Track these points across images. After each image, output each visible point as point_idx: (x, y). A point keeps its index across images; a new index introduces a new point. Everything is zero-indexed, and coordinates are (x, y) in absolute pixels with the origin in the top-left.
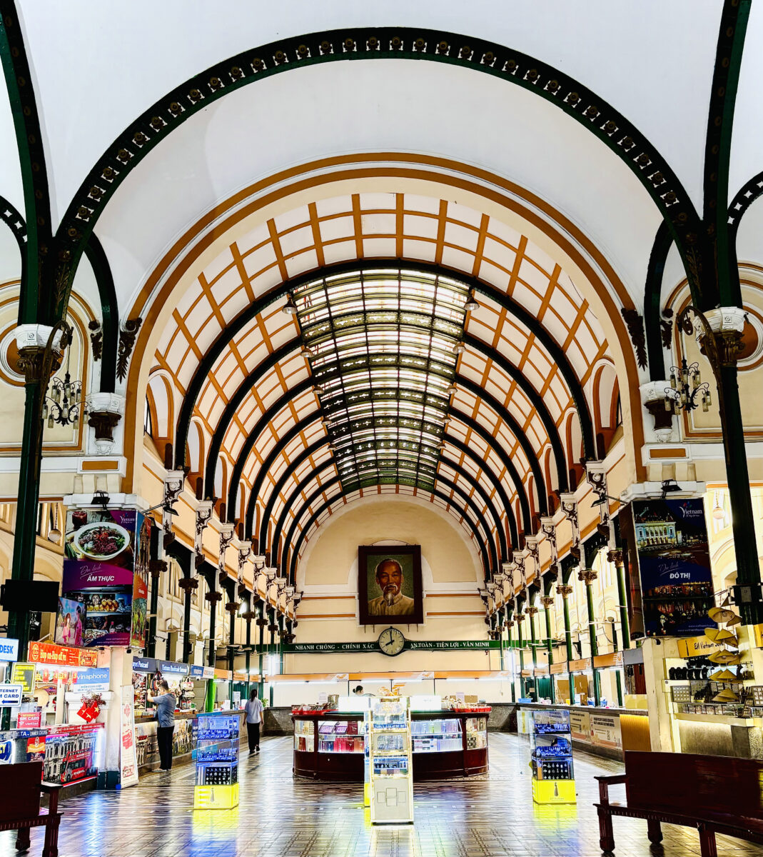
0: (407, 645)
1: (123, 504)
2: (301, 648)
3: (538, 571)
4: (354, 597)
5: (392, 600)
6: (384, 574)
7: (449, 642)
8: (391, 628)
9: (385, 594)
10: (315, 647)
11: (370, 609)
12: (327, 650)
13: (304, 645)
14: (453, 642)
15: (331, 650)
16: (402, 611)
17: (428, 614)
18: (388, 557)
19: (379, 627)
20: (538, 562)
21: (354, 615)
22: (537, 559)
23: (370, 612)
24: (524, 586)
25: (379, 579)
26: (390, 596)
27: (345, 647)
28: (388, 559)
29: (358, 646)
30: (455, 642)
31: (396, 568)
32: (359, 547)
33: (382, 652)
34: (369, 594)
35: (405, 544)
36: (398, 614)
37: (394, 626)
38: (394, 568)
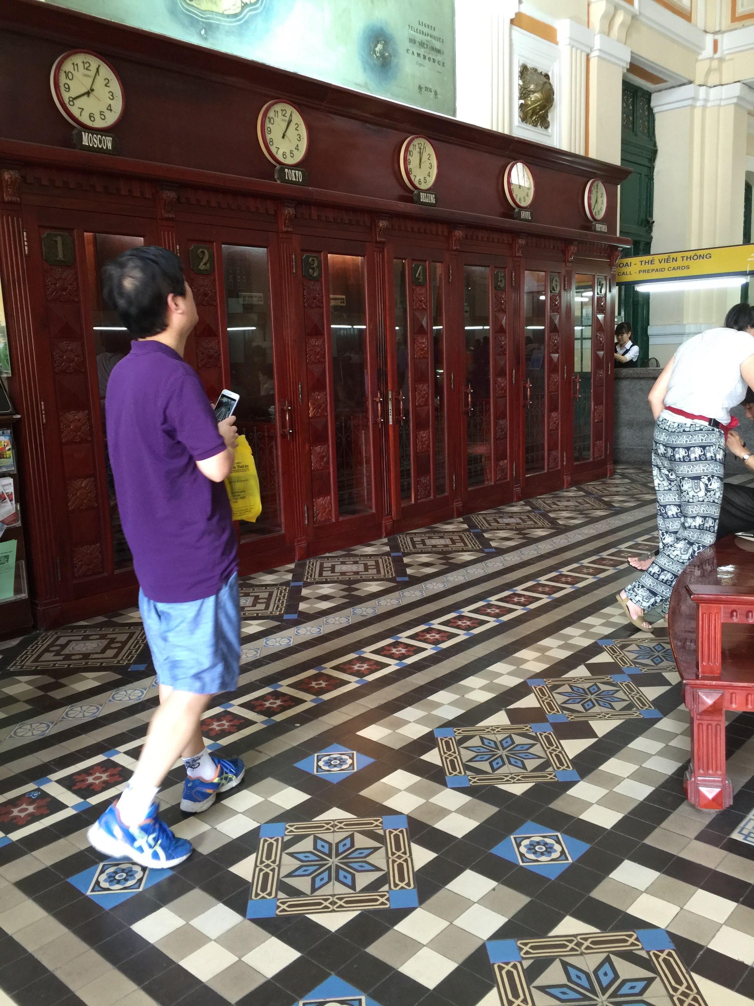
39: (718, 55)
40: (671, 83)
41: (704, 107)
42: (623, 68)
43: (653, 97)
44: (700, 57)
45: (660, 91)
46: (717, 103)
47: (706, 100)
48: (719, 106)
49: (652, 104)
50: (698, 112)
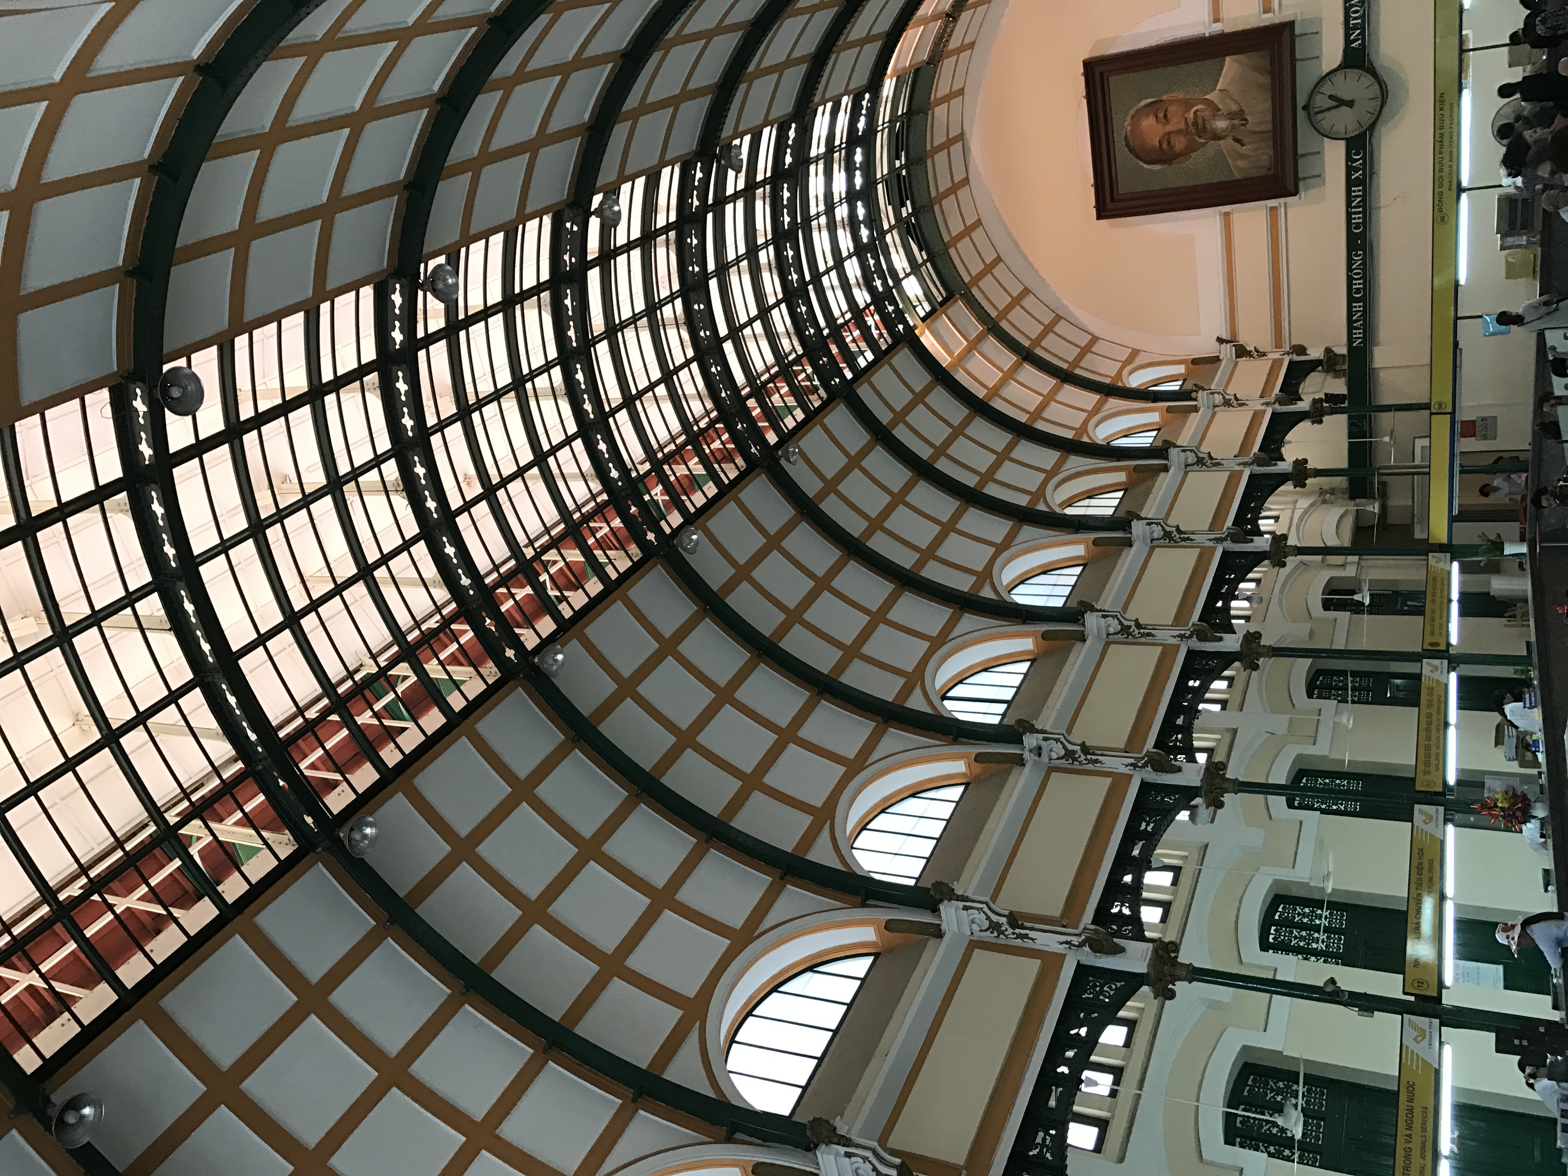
0: (1355, 57)
2: (1358, 334)
4: (1227, 219)
5: (1231, 116)
6: (1165, 145)
8: (1304, 108)
9: (1217, 136)
10: (1358, 300)
11: (1254, 173)
12: (1364, 270)
13: (1350, 328)
15: (1364, 259)
16: (1260, 86)
17: (1268, 12)
18: (1119, 140)
19: (1306, 138)
21: (1273, 212)
23: (1264, 172)
25: (1176, 157)
26: (1221, 124)
27: (1357, 226)
28: (1126, 137)
29: (1357, 190)
31: (1147, 116)
32: (1099, 217)
33: (1372, 126)
34: (1218, 177)
35: (1084, 102)
36: (1268, 96)
37: (1301, 102)
38: (1148, 122)
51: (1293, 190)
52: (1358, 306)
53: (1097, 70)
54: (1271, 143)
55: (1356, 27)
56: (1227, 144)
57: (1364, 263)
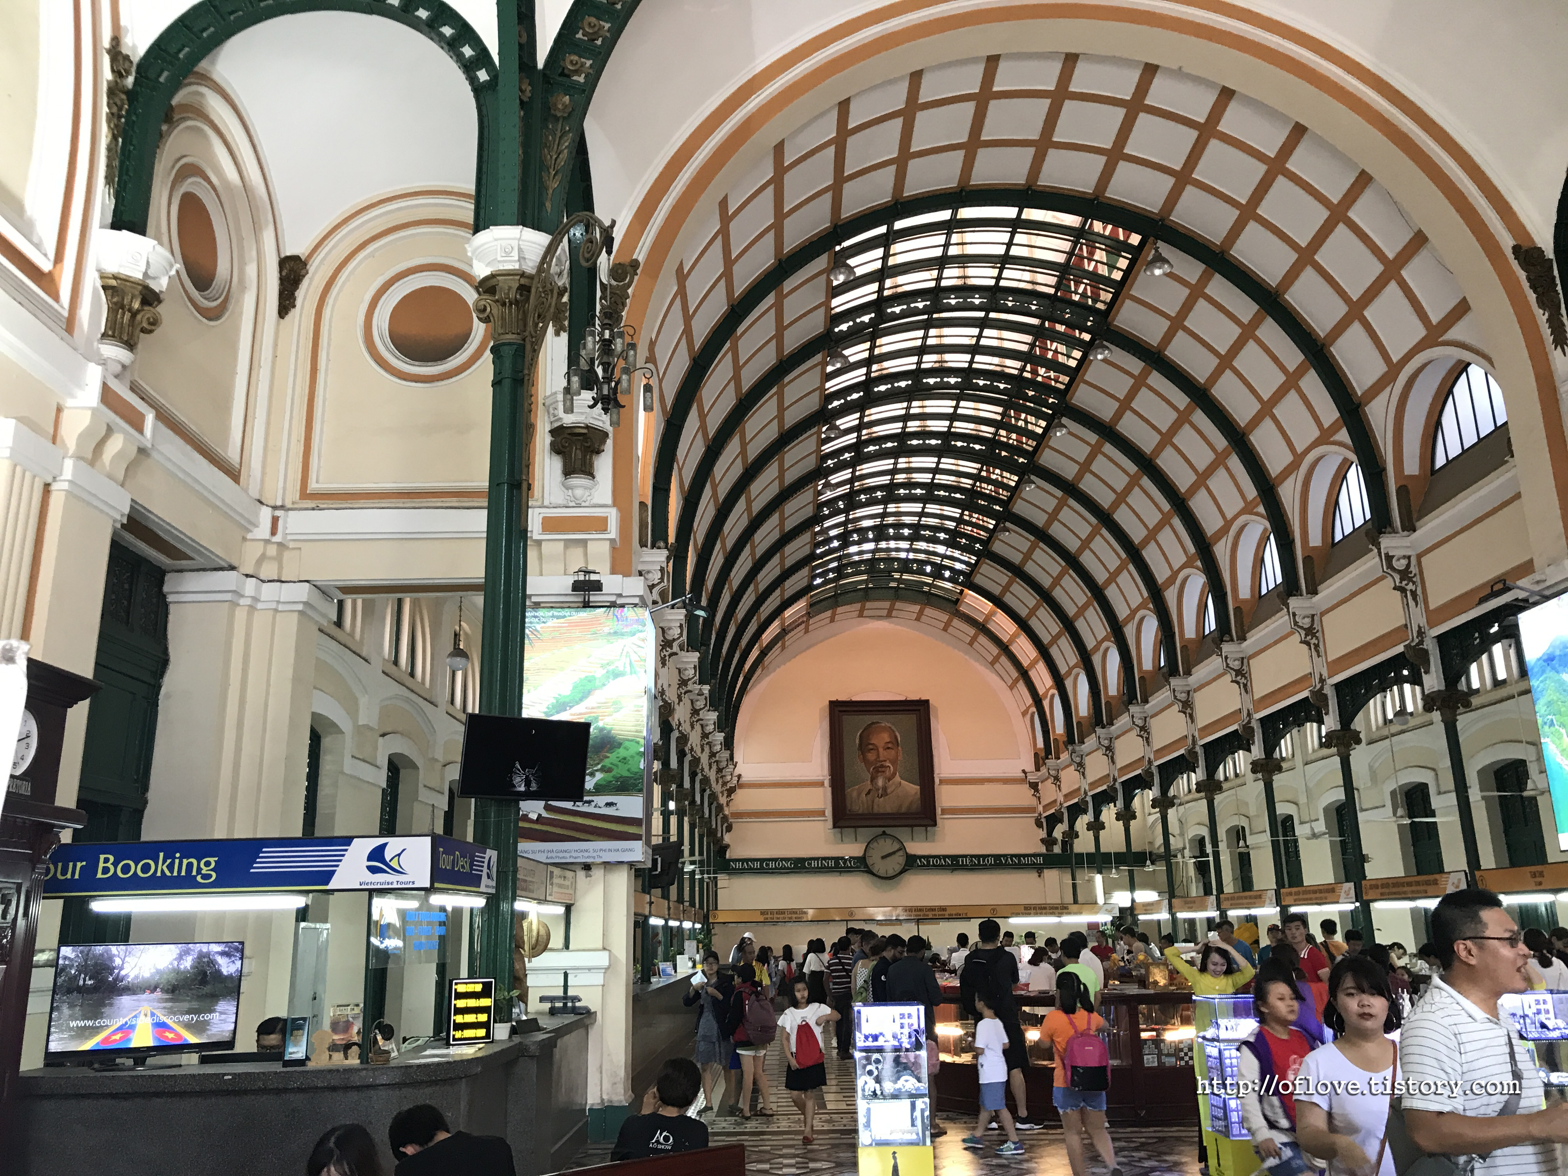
0: (912, 863)
1: (620, 595)
2: (739, 865)
3: (1193, 737)
4: (821, 784)
5: (885, 789)
6: (871, 747)
7: (978, 857)
8: (886, 832)
9: (873, 779)
10: (761, 865)
11: (848, 802)
12: (781, 868)
13: (743, 861)
14: (984, 857)
15: (788, 868)
16: (900, 806)
17: (944, 811)
18: (875, 718)
19: (867, 833)
20: (1192, 721)
21: (822, 813)
22: (1191, 716)
23: (850, 808)
24: (1150, 762)
25: (863, 753)
26: (880, 782)
27: (810, 864)
28: (878, 722)
29: (832, 863)
30: (988, 856)
31: (890, 737)
32: (831, 702)
33: (870, 872)
34: (847, 779)
35: (903, 699)
36: (896, 811)
37: (888, 831)
38: (886, 737)
39: (278, 538)
40: (200, 561)
41: (252, 608)
42: (115, 521)
43: (168, 577)
44: (249, 536)
45: (181, 571)
46: (274, 606)
47: (256, 599)
48: (276, 610)
49: (166, 589)
50: (240, 615)
51: (837, 825)
52: (757, 865)
53: (921, 708)
54: (866, 812)
55: (928, 862)
56: (868, 785)
57: (785, 868)
